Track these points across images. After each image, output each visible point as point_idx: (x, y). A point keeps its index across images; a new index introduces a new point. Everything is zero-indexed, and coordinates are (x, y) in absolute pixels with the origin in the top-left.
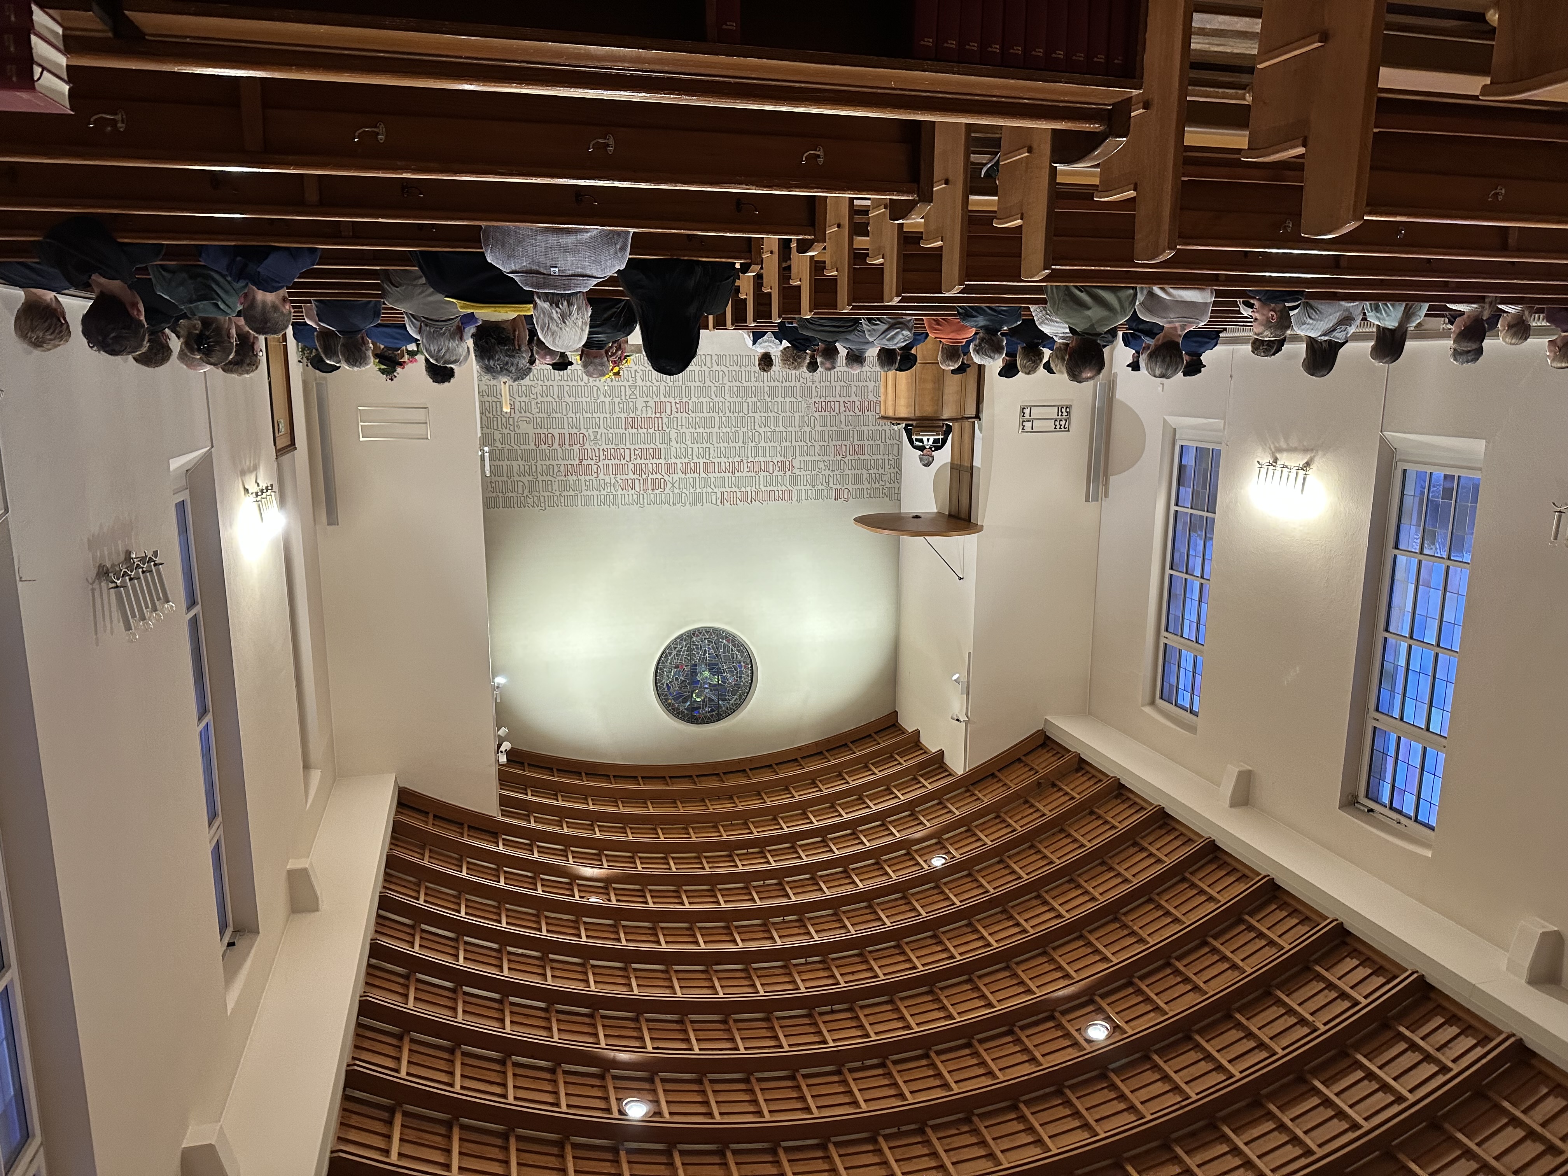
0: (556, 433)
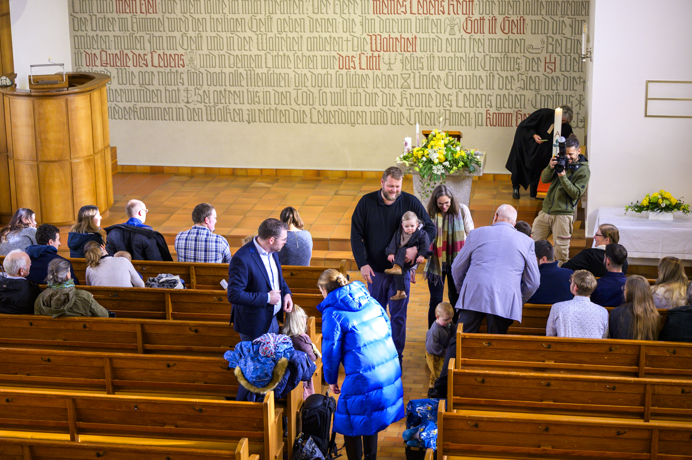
0: (499, 34)
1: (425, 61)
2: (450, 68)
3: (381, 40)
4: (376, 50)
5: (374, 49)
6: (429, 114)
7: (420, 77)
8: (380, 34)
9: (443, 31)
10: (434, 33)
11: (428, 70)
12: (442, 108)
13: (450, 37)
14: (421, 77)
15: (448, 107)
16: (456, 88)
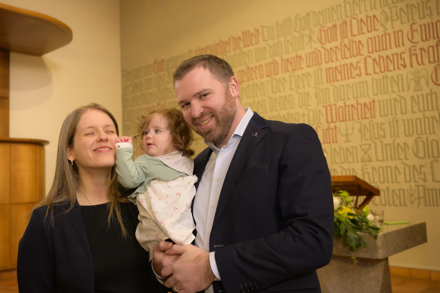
1: (387, 127)
2: (419, 132)
3: (336, 109)
4: (332, 122)
5: (330, 120)
6: (397, 192)
7: (382, 147)
8: (335, 103)
9: (406, 88)
10: (395, 92)
11: (391, 137)
12: (413, 184)
13: (415, 94)
14: (384, 147)
15: (421, 182)
16: (429, 157)
